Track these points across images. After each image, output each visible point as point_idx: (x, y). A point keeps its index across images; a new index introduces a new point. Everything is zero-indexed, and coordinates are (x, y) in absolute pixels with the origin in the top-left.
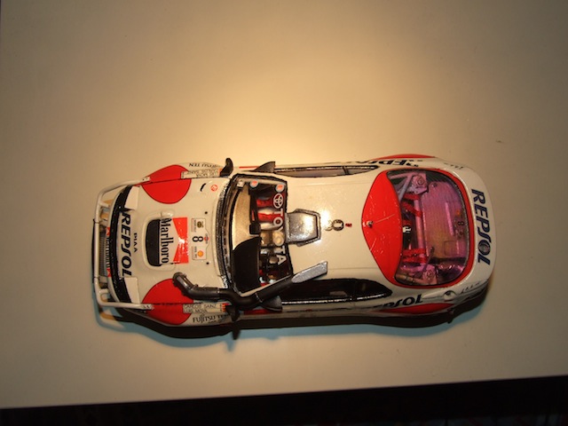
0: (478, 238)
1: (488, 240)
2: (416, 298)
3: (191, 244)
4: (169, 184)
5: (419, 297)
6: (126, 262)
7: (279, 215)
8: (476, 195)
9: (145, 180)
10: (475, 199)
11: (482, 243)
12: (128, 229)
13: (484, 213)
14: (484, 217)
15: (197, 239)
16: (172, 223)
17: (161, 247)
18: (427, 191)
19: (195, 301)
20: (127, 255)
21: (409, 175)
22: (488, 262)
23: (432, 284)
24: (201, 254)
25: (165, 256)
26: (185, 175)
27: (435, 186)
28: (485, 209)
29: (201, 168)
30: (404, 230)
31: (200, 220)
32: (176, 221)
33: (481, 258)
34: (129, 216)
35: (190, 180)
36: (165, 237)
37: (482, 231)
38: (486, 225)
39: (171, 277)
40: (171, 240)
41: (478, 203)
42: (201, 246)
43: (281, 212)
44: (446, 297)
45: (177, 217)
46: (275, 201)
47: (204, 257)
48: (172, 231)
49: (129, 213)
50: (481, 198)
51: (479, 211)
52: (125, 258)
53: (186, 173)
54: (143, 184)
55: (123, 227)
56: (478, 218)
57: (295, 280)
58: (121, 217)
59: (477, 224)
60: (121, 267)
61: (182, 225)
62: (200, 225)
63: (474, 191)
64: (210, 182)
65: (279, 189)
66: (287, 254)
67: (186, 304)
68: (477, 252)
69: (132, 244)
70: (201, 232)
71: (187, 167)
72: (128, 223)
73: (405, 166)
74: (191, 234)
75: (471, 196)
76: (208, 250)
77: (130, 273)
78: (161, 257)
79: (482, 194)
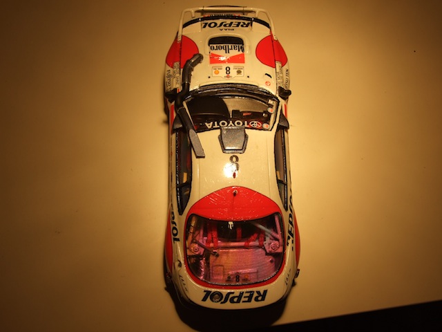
0: (225, 292)
1: (223, 300)
2: (177, 237)
3: (224, 66)
4: (271, 53)
5: (178, 240)
6: (213, 25)
7: (244, 124)
8: (262, 293)
9: (274, 37)
10: (258, 292)
11: (220, 294)
12: (238, 26)
13: (247, 299)
14: (243, 299)
15: (228, 70)
16: (241, 52)
17: (222, 45)
18: (267, 254)
19: (182, 70)
20: (218, 25)
21: (279, 236)
22: (204, 299)
23: (188, 250)
24: (217, 73)
25: (215, 48)
26: (278, 65)
27: (271, 261)
28: (249, 301)
29: (285, 77)
30: (231, 223)
31: (242, 73)
32: (243, 56)
33: (208, 293)
34: (247, 26)
35: (274, 67)
36: (230, 47)
37: (231, 296)
38: (235, 300)
39: (200, 52)
40: (227, 51)
41: (255, 295)
42: (223, 73)
43: (246, 125)
44: (177, 263)
45: (245, 56)
46: (255, 122)
47: (214, 75)
48: (234, 53)
49: (249, 26)
50: (260, 298)
51: (248, 294)
52: (216, 24)
53: (280, 65)
54: (271, 36)
55: (239, 23)
56: (241, 294)
57: (192, 132)
58: (246, 22)
59: (237, 292)
60: (209, 22)
61: (240, 59)
62: (239, 72)
63: (265, 292)
64: (273, 81)
65: (265, 126)
66: (213, 129)
67: (180, 64)
68: (213, 290)
69: (226, 28)
70: (233, 72)
71: (286, 67)
72: (242, 26)
73: (287, 234)
74: (232, 66)
75: (261, 289)
76: (220, 78)
77: (204, 27)
78: (215, 46)
79: (263, 299)
